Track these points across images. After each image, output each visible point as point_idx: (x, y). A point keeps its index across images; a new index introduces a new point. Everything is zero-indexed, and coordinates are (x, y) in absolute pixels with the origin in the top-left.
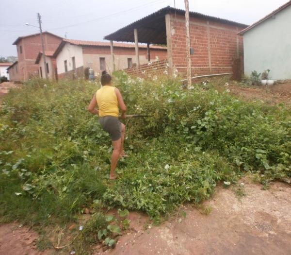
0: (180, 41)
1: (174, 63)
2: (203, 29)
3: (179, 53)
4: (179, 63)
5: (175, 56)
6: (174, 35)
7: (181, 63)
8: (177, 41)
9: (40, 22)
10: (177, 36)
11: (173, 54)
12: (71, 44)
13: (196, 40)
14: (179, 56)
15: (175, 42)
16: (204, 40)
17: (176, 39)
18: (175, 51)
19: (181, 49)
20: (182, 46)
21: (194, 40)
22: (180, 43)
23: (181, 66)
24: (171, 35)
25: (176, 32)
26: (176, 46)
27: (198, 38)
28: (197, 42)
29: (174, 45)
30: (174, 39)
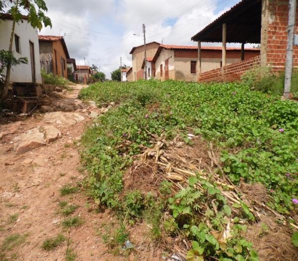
0: (281, 31)
1: (268, 60)
3: (279, 47)
4: (276, 60)
5: (272, 52)
6: (273, 23)
7: (280, 60)
8: (277, 31)
9: (144, 32)
10: (277, 24)
11: (268, 49)
12: (166, 49)
14: (276, 52)
15: (274, 33)
17: (275, 28)
18: (272, 44)
19: (282, 42)
22: (281, 34)
23: (278, 64)
24: (268, 24)
25: (276, 19)
26: (274, 38)
29: (271, 37)
30: (271, 29)
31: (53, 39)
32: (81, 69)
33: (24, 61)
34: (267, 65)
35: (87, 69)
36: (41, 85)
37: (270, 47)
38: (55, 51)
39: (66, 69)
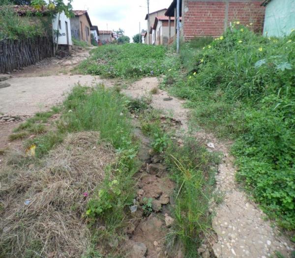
1: (184, 33)
2: (220, 4)
3: (191, 26)
4: (189, 33)
5: (187, 28)
6: (187, 12)
7: (192, 33)
8: (190, 16)
9: (148, 4)
10: (190, 12)
11: (184, 27)
13: (211, 14)
14: (190, 28)
15: (188, 18)
16: (220, 14)
17: (189, 15)
19: (193, 23)
20: (194, 20)
21: (209, 14)
22: (193, 18)
23: (191, 35)
25: (189, 10)
26: (188, 20)
27: (213, 13)
28: (211, 16)
29: (186, 20)
30: (186, 15)
31: (79, 14)
32: (105, 34)
33: (64, 34)
34: (184, 35)
35: (110, 34)
36: (71, 46)
37: (186, 26)
38: (81, 22)
39: (90, 35)
